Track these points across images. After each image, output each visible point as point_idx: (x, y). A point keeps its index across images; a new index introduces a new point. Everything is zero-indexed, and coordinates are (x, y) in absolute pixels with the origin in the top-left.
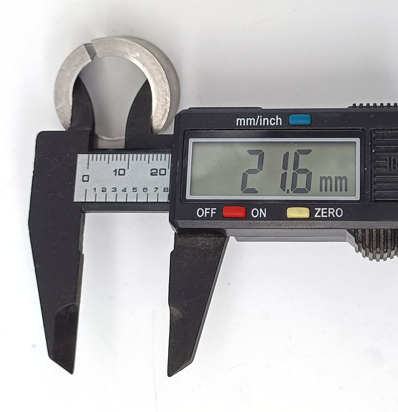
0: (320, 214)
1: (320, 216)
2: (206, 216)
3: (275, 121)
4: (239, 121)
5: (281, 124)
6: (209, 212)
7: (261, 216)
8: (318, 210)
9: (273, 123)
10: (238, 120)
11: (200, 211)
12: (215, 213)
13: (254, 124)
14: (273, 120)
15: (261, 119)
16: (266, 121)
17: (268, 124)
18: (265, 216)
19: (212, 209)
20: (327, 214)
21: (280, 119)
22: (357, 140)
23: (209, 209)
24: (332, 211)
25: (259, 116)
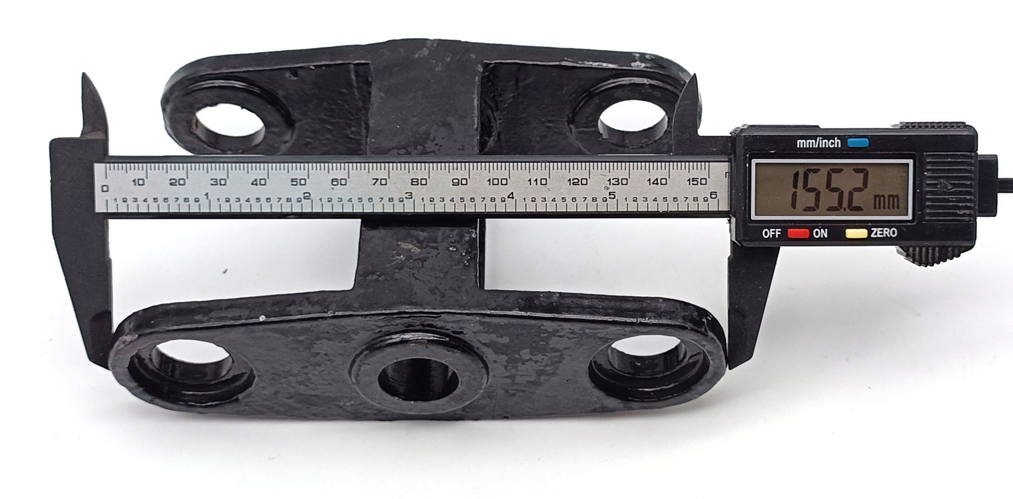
0: (876, 234)
1: (875, 236)
2: (771, 237)
3: (834, 143)
4: (800, 142)
5: (840, 146)
6: (774, 233)
7: (822, 237)
8: (873, 231)
9: (832, 145)
10: (798, 141)
11: (766, 232)
12: (780, 233)
13: (814, 147)
14: (832, 142)
15: (821, 141)
16: (825, 143)
17: (827, 146)
18: (826, 236)
19: (777, 230)
20: (882, 234)
21: (839, 141)
22: (910, 162)
23: (774, 230)
24: (888, 232)
25: (818, 138)
